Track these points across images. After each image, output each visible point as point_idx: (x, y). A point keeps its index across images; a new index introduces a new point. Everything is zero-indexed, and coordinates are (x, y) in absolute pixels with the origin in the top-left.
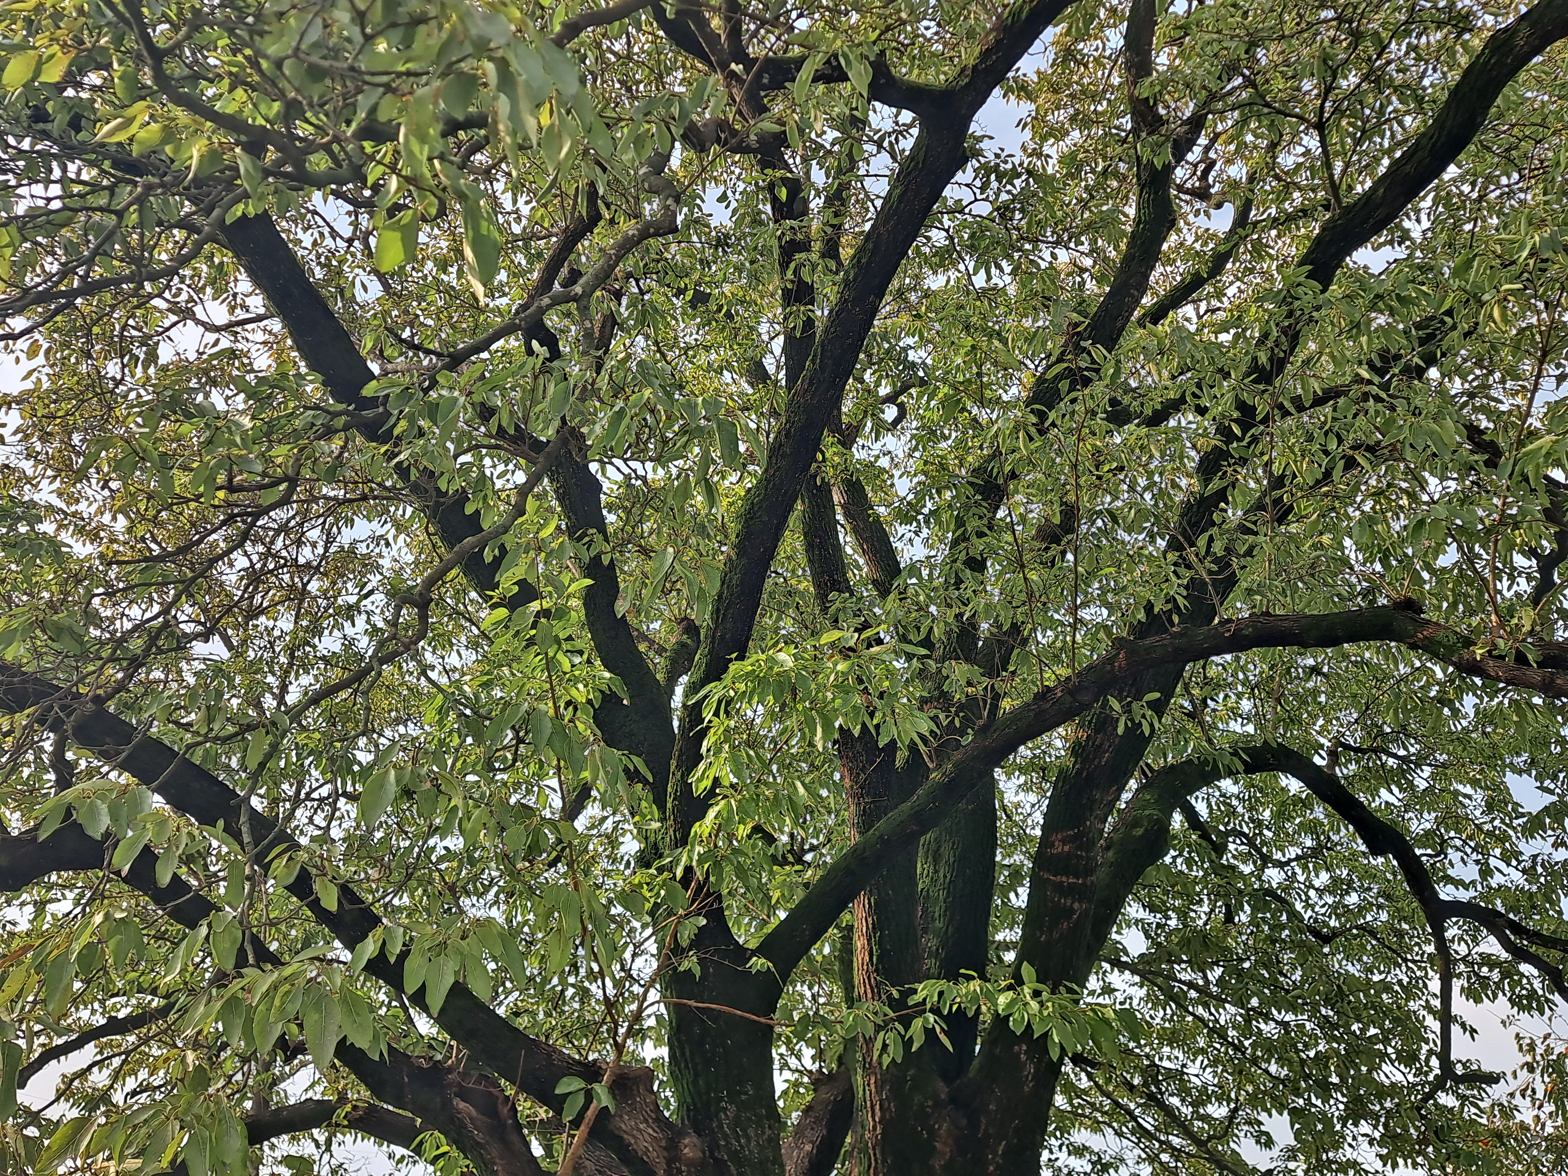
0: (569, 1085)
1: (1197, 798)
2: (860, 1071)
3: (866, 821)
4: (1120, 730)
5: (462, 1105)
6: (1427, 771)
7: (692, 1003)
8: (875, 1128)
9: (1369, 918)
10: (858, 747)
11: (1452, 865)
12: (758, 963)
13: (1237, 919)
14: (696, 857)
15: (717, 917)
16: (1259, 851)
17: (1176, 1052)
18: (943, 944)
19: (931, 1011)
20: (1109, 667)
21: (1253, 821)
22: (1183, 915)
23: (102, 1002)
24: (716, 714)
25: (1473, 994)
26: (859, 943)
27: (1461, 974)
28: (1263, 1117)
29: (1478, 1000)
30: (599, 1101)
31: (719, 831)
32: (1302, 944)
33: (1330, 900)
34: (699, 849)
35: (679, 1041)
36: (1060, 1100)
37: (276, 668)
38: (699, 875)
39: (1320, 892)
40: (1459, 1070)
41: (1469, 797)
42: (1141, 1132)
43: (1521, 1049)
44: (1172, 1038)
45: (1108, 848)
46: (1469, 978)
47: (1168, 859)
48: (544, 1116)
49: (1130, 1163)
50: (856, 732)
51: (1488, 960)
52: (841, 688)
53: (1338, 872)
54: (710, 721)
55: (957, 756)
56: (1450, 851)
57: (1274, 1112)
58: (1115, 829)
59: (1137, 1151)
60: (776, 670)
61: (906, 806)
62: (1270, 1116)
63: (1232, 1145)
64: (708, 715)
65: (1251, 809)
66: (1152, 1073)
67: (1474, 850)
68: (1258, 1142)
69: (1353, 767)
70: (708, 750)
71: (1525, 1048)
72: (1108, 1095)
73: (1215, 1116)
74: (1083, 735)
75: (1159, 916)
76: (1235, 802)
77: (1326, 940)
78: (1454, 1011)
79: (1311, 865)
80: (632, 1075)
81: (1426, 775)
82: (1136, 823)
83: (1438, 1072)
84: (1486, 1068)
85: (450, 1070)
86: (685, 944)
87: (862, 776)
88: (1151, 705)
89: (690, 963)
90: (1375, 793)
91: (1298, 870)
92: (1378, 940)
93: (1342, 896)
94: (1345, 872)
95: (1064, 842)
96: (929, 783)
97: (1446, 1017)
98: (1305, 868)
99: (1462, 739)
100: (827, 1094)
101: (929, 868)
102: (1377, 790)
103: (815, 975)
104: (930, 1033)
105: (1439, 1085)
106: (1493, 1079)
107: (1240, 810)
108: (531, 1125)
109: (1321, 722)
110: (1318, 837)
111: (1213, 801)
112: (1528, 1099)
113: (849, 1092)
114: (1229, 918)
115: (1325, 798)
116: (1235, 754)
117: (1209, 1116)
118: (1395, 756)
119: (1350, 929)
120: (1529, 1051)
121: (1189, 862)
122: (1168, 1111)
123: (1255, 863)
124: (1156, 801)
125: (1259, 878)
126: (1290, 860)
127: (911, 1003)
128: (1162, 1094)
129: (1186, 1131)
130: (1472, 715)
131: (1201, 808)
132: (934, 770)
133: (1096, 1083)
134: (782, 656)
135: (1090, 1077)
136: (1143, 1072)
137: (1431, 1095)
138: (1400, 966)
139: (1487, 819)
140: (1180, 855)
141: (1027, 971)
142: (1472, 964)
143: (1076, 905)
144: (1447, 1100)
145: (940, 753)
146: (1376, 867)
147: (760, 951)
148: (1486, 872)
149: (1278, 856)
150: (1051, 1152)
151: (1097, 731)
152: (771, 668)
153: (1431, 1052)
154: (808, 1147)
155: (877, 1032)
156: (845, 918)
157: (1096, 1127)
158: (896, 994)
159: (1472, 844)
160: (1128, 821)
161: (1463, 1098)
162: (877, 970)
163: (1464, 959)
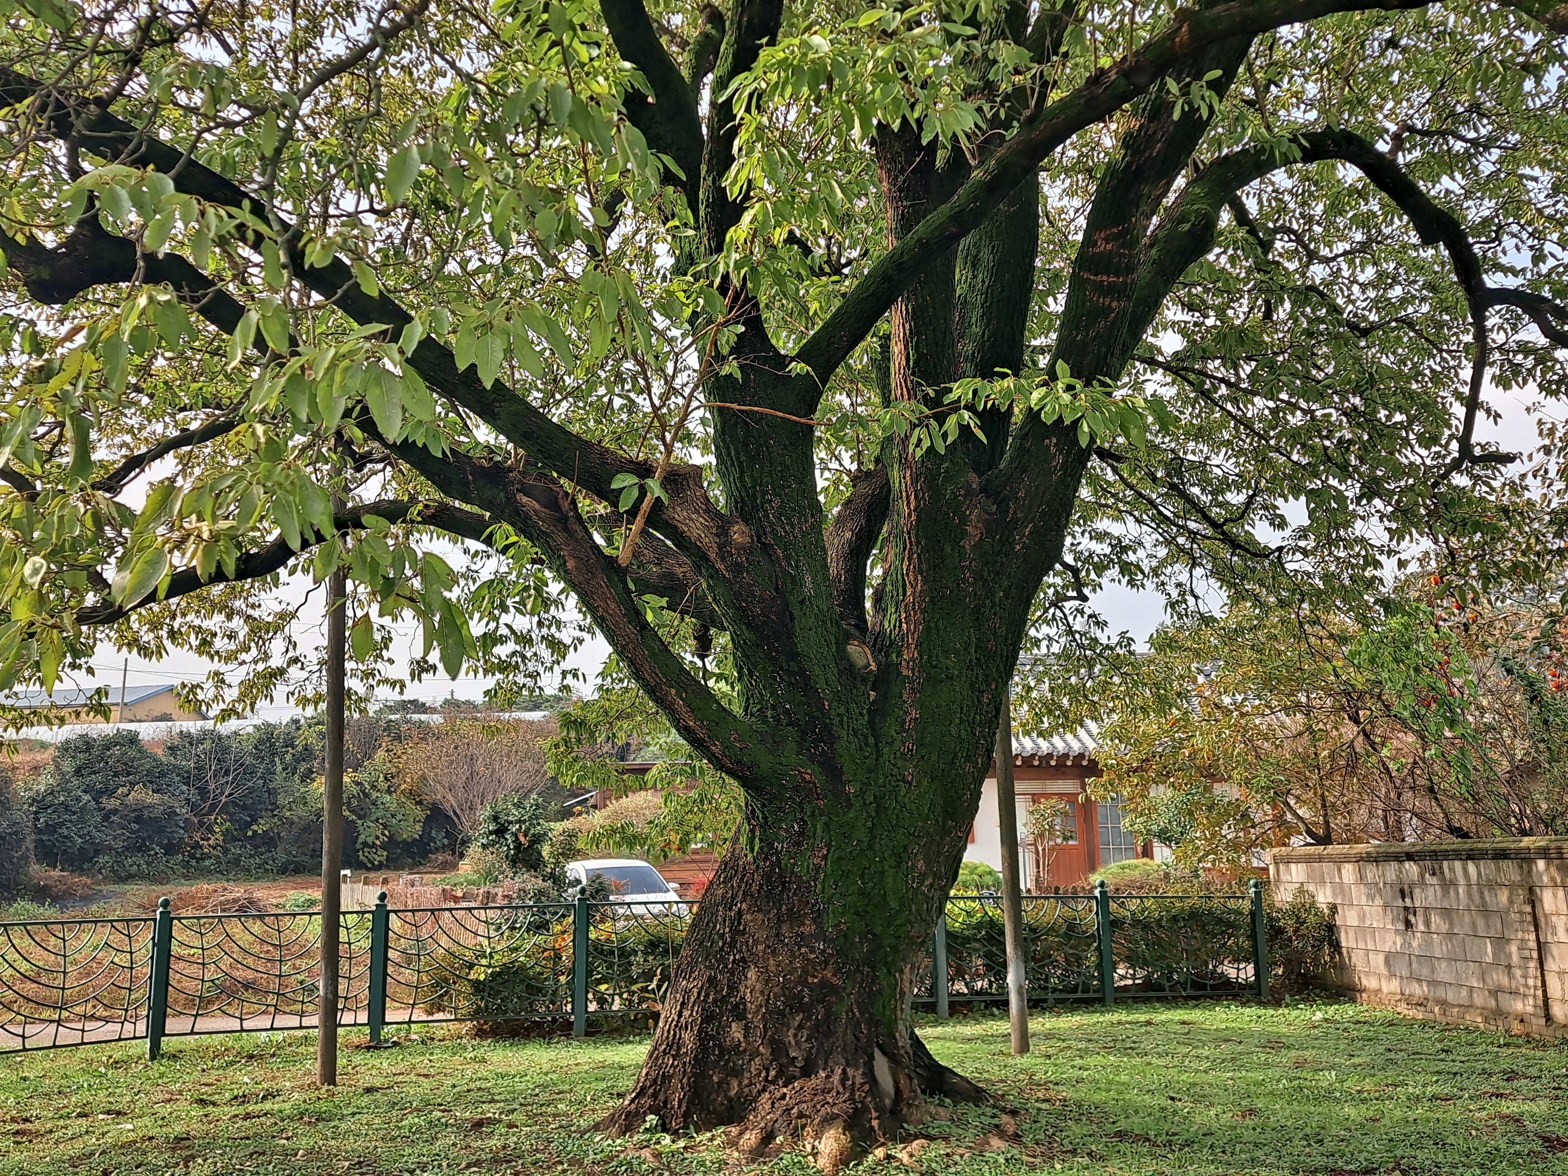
0: (623, 481)
1: (1248, 194)
2: (896, 466)
3: (905, 224)
4: (1176, 115)
5: (525, 499)
6: (1496, 153)
7: (735, 406)
8: (910, 515)
9: (1410, 310)
10: (897, 147)
11: (1504, 252)
12: (798, 368)
13: (1275, 317)
14: (732, 265)
15: (755, 325)
16: (1306, 247)
17: (1201, 446)
18: (980, 348)
19: (966, 407)
20: (1169, 43)
21: (1303, 217)
22: (1221, 313)
23: (173, 415)
24: (748, 110)
25: (1503, 382)
26: (897, 348)
27: (1494, 362)
28: (1280, 502)
29: (1507, 387)
30: (652, 494)
31: (754, 236)
32: (1338, 336)
33: (1372, 294)
34: (735, 256)
35: (724, 441)
36: (1085, 493)
37: (281, 74)
38: (736, 282)
39: (1364, 287)
40: (1477, 452)
41: (1535, 179)
42: (1161, 519)
43: (1541, 433)
44: (1200, 434)
45: (1152, 246)
46: (1502, 366)
47: (1211, 257)
48: (603, 511)
49: (1147, 545)
50: (896, 126)
51: (1525, 348)
52: (880, 78)
53: (1385, 265)
54: (742, 119)
55: (1001, 152)
56: (1505, 237)
57: (1290, 497)
58: (1158, 227)
59: (1156, 536)
60: (811, 56)
61: (944, 208)
62: (1286, 501)
63: (1247, 527)
64: (739, 111)
65: (1304, 204)
66: (1176, 466)
67: (1531, 235)
68: (1272, 524)
69: (1417, 153)
70: (740, 150)
71: (1545, 432)
72: (1131, 487)
73: (1233, 502)
74: (1135, 124)
75: (1197, 314)
76: (1287, 198)
77: (1365, 333)
78: (1482, 397)
79: (1358, 261)
80: (681, 472)
81: (1494, 158)
82: (1183, 219)
83: (1457, 455)
84: (1504, 449)
85: (510, 469)
86: (725, 351)
87: (901, 178)
88: (1212, 84)
89: (731, 368)
90: (1436, 180)
91: (1344, 266)
92: (1415, 331)
93: (1385, 290)
94: (1392, 265)
95: (1107, 240)
96: (971, 182)
97: (1472, 404)
98: (1351, 263)
99: (1539, 117)
100: (864, 489)
101: (967, 273)
102: (1439, 176)
103: (854, 381)
104: (964, 430)
105: (1456, 466)
106: (1509, 459)
107: (1292, 205)
108: (592, 519)
109: (1390, 104)
110: (1369, 231)
111: (1265, 197)
112: (1539, 478)
113: (886, 485)
114: (1268, 315)
115: (1382, 186)
116: (1294, 140)
117: (1228, 503)
118: (1463, 139)
119: (1389, 322)
120: (1549, 435)
121: (1232, 260)
122: (1190, 500)
123: (1300, 260)
124: (1206, 194)
125: (1303, 275)
126: (1337, 256)
127: (946, 402)
128: (1183, 484)
129: (1206, 518)
130: (1554, 89)
131: (1252, 206)
132: (976, 167)
133: (1121, 477)
134: (816, 40)
135: (1115, 471)
136: (1167, 465)
137: (1445, 476)
138: (1434, 357)
139: (1550, 202)
140: (1225, 252)
141: (1061, 367)
142: (1508, 351)
143: (1114, 304)
144: (1460, 480)
145: (983, 150)
146: (1424, 260)
147: (801, 356)
148: (1539, 257)
149: (1325, 252)
150: (1074, 537)
151: (1151, 119)
152: (805, 55)
153: (1452, 437)
154: (848, 535)
155: (912, 429)
156: (882, 327)
157: (1118, 517)
158: (932, 394)
159: (1530, 230)
160: (1175, 217)
161: (1476, 479)
162: (913, 374)
163: (1500, 348)
